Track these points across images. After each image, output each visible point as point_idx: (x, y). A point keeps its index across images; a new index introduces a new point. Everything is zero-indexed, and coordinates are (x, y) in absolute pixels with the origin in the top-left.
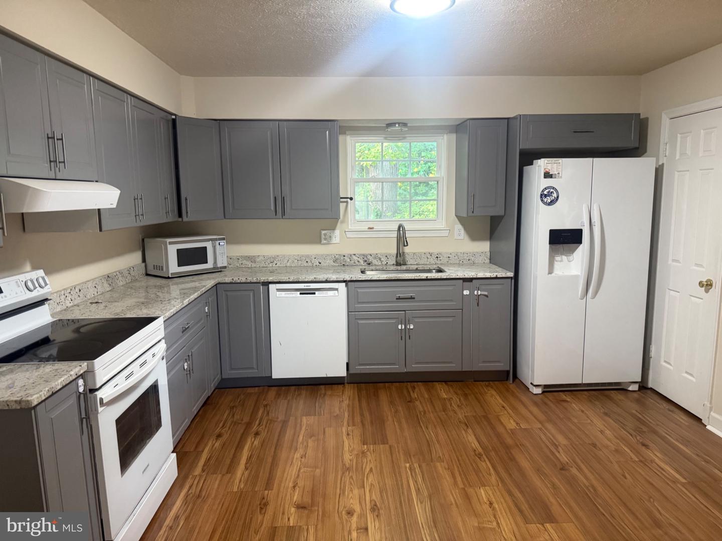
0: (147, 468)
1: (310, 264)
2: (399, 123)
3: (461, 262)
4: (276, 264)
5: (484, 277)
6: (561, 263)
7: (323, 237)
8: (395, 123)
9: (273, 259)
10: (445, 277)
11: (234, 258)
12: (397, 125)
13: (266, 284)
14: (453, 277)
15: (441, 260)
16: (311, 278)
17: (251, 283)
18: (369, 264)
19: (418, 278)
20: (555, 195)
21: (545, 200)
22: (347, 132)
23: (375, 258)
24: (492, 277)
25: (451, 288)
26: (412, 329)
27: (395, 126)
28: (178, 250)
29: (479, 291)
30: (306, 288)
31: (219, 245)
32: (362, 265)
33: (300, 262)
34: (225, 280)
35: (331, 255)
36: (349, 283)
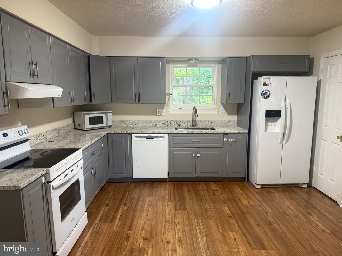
0: (73, 219)
1: (151, 125)
2: (194, 59)
3: (223, 125)
4: (135, 125)
5: (234, 132)
6: (271, 126)
7: (158, 112)
8: (193, 59)
9: (134, 122)
10: (215, 132)
11: (116, 121)
12: (194, 60)
13: (131, 134)
14: (219, 132)
15: (213, 124)
16: (151, 131)
17: (123, 133)
18: (179, 125)
19: (202, 132)
20: (268, 94)
21: (264, 96)
22: (170, 63)
23: (182, 123)
24: (238, 132)
25: (218, 137)
26: (199, 156)
27: (193, 60)
28: (90, 117)
29: (231, 139)
30: (150, 136)
31: (109, 115)
32: (176, 126)
33: (146, 124)
34: (111, 132)
35: (162, 121)
36: (170, 134)
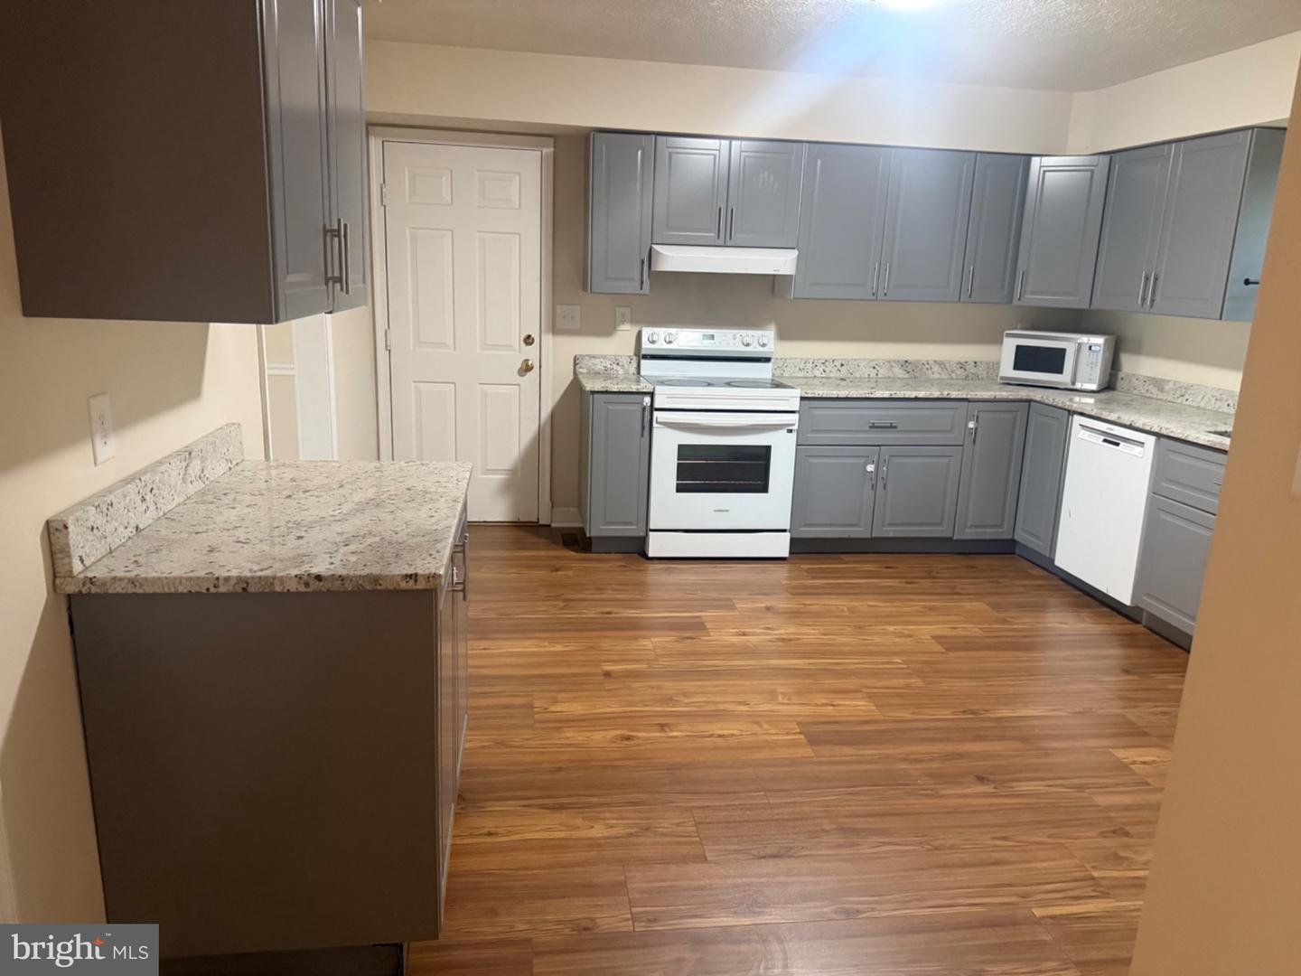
13: (1071, 413)
16: (1113, 417)
28: (1018, 347)
30: (1110, 432)
31: (1091, 349)
36: (1162, 439)
